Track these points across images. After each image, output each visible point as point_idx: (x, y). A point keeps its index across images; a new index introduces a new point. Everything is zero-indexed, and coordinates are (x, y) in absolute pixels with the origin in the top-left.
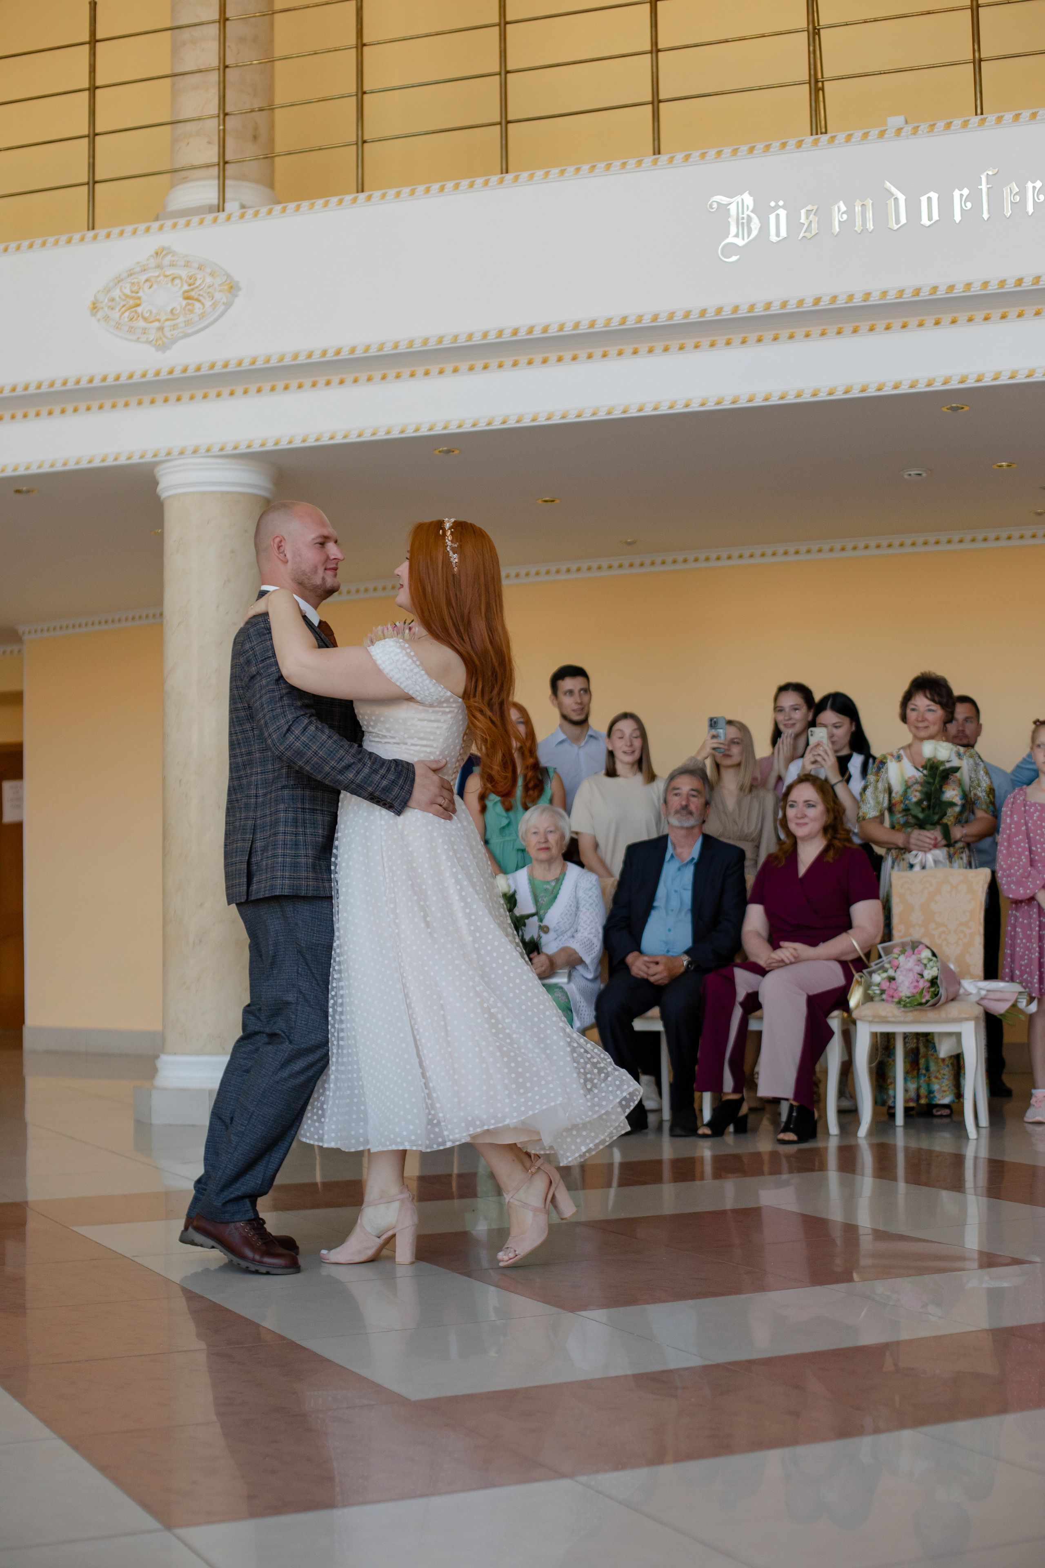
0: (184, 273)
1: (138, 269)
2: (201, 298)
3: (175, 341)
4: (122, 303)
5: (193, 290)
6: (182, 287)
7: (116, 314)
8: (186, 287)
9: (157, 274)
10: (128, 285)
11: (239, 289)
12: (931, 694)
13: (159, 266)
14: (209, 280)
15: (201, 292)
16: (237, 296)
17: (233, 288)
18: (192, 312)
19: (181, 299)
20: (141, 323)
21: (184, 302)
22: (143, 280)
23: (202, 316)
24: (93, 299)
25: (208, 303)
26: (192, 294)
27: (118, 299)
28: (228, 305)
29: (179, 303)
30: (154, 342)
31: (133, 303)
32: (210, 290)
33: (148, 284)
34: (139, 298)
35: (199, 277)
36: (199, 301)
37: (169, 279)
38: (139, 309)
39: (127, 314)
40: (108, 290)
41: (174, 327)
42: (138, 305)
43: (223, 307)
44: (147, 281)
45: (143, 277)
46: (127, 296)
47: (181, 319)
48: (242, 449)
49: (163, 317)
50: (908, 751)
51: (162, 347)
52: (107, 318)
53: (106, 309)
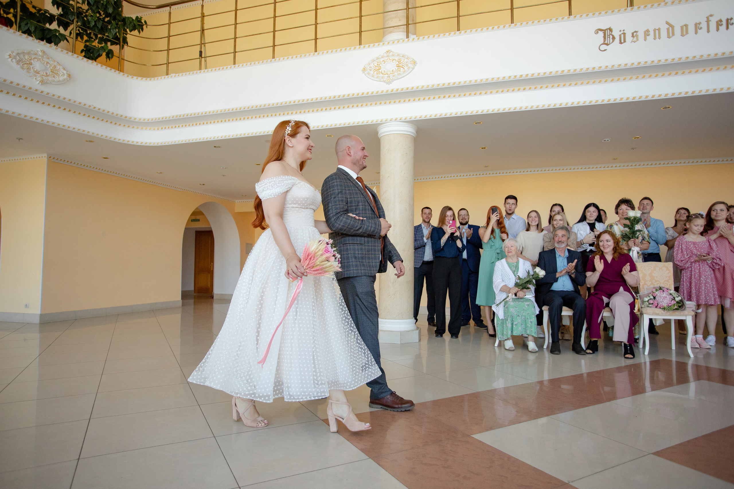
0: (397, 58)
1: (380, 57)
2: (403, 66)
3: (393, 80)
4: (374, 68)
5: (400, 64)
6: (396, 63)
7: (372, 72)
8: (397, 63)
9: (387, 59)
10: (376, 63)
11: (417, 63)
12: (627, 204)
13: (388, 56)
14: (406, 60)
15: (403, 65)
16: (416, 66)
17: (415, 63)
18: (400, 71)
19: (396, 67)
20: (381, 75)
21: (397, 68)
22: (382, 61)
23: (404, 72)
24: (363, 67)
25: (406, 68)
26: (400, 65)
27: (372, 67)
28: (413, 69)
29: (395, 68)
30: (386, 81)
31: (378, 68)
32: (407, 63)
33: (384, 62)
34: (380, 67)
35: (402, 59)
36: (403, 67)
37: (391, 60)
38: (380, 71)
39: (376, 72)
40: (369, 64)
41: (394, 76)
42: (380, 69)
43: (411, 69)
44: (383, 61)
45: (382, 60)
46: (376, 66)
47: (396, 73)
48: (408, 119)
49: (389, 73)
50: (619, 222)
51: (389, 83)
52: (369, 73)
53: (368, 70)
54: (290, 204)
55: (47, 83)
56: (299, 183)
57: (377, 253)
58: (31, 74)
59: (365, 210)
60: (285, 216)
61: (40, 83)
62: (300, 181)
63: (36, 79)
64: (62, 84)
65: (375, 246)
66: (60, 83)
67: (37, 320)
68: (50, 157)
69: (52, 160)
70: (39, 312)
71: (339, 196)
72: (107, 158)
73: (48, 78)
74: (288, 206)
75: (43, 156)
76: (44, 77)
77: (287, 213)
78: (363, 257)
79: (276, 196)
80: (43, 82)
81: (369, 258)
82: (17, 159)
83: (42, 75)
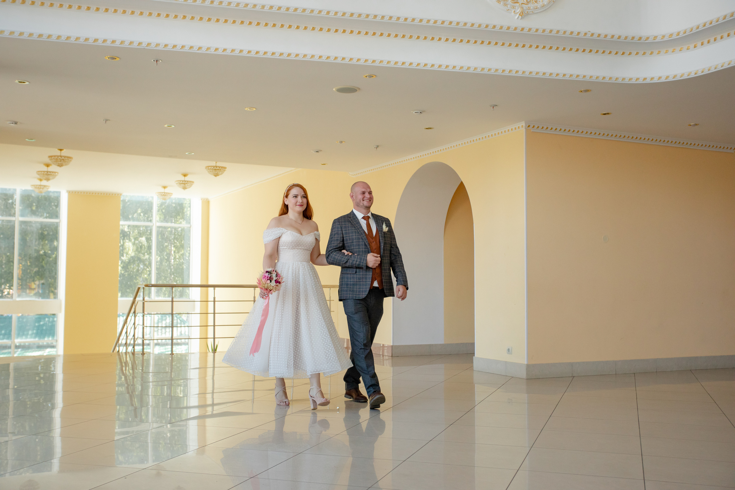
54: (282, 246)
55: (528, 14)
56: (286, 232)
57: (368, 280)
58: (509, 6)
59: (359, 245)
60: (280, 255)
61: (520, 17)
62: (287, 231)
63: (514, 12)
64: (545, 10)
65: (366, 275)
66: (544, 9)
67: (523, 374)
68: (529, 126)
69: (532, 130)
70: (524, 361)
71: (336, 236)
72: (608, 114)
73: (529, 5)
74: (281, 248)
75: (520, 126)
76: (524, 5)
77: (281, 253)
78: (355, 284)
79: (269, 243)
80: (523, 15)
81: (360, 285)
82: (489, 136)
83: (522, 3)
